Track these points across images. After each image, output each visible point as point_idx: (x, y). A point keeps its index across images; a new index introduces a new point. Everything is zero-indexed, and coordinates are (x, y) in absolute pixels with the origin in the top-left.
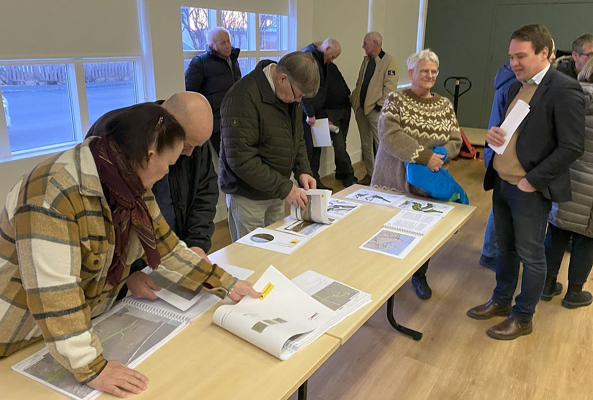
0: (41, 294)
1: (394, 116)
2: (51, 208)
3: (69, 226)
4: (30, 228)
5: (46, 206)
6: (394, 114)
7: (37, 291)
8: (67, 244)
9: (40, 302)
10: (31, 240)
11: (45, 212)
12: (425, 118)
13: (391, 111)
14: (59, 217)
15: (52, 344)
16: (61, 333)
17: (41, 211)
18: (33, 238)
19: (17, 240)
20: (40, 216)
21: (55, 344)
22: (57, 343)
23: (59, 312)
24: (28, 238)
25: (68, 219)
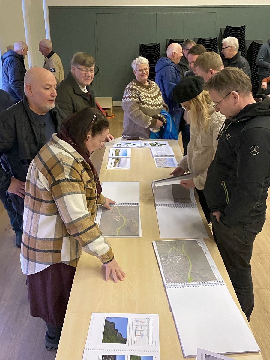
0: (75, 224)
1: (136, 100)
2: (70, 177)
3: (79, 184)
4: (62, 191)
5: (67, 177)
6: (136, 99)
7: (72, 223)
8: (80, 194)
9: (76, 227)
10: (64, 198)
11: (67, 180)
12: (152, 99)
13: (134, 97)
14: (75, 181)
15: (86, 247)
16: (89, 240)
17: (65, 180)
18: (64, 196)
19: (56, 200)
20: (66, 183)
21: (88, 246)
22: (88, 245)
23: (85, 230)
24: (62, 197)
25: (78, 181)
